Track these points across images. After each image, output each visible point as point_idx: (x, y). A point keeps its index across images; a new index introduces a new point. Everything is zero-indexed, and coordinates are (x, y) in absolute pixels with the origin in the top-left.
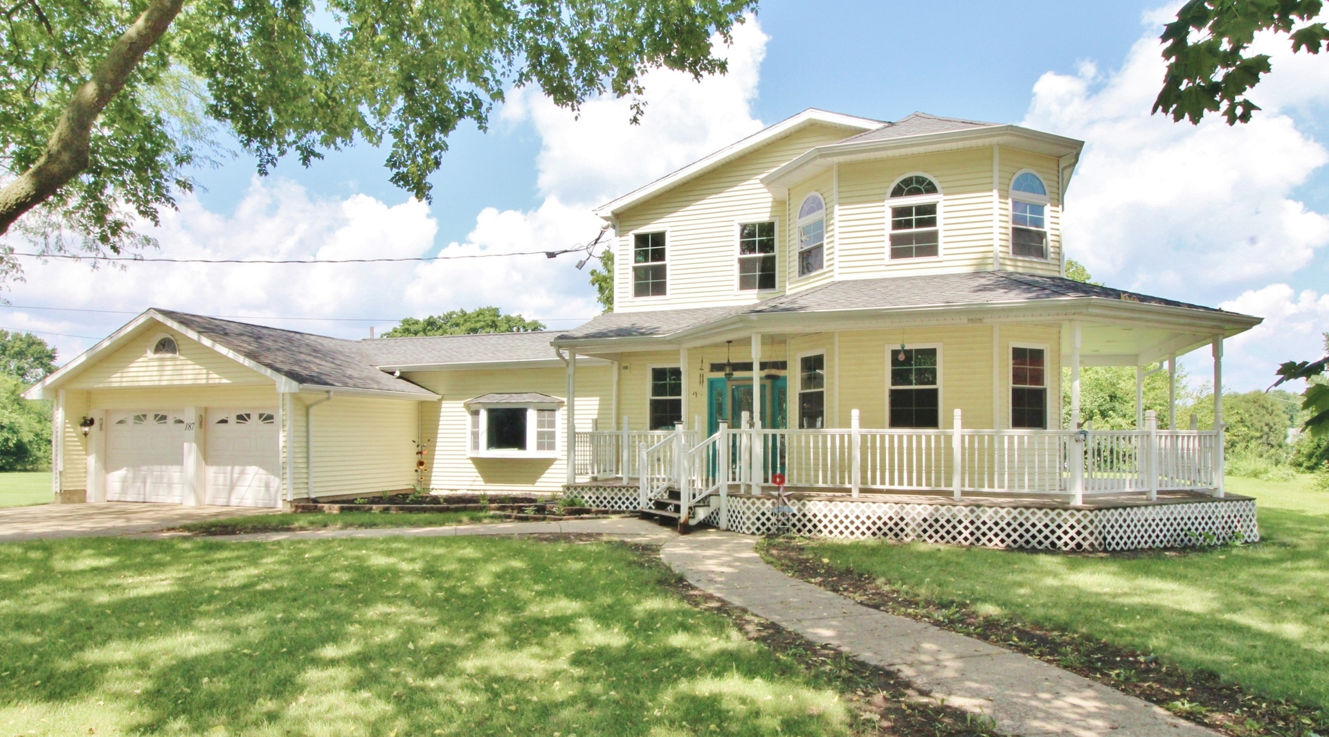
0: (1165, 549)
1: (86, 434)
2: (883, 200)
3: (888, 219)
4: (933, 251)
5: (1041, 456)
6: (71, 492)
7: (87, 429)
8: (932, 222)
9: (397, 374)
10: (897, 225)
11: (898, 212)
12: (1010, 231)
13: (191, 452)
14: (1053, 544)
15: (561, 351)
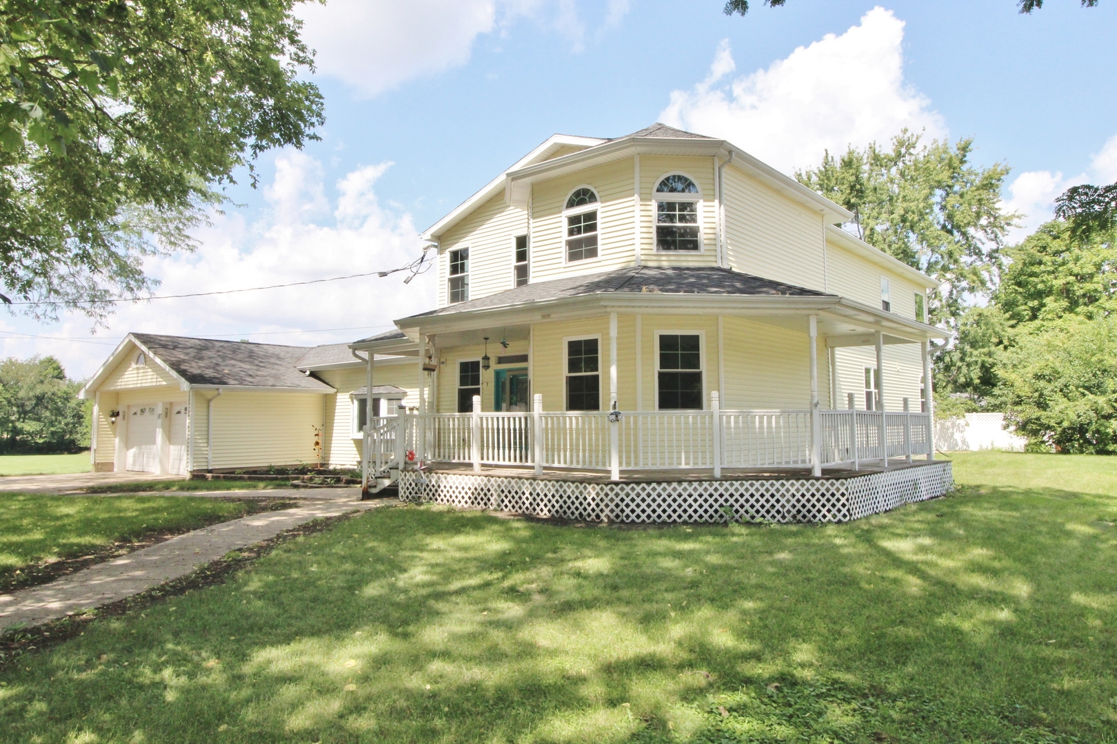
0: (685, 523)
1: (113, 423)
2: (560, 212)
3: (565, 226)
4: (593, 253)
5: (590, 434)
6: (102, 464)
7: (113, 419)
8: (593, 227)
9: (308, 373)
10: (571, 232)
11: (573, 220)
12: (654, 230)
13: (160, 435)
14: (581, 514)
15: (357, 352)
